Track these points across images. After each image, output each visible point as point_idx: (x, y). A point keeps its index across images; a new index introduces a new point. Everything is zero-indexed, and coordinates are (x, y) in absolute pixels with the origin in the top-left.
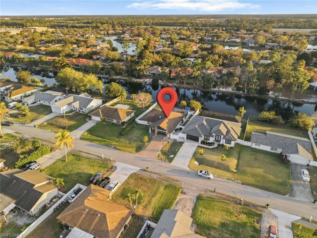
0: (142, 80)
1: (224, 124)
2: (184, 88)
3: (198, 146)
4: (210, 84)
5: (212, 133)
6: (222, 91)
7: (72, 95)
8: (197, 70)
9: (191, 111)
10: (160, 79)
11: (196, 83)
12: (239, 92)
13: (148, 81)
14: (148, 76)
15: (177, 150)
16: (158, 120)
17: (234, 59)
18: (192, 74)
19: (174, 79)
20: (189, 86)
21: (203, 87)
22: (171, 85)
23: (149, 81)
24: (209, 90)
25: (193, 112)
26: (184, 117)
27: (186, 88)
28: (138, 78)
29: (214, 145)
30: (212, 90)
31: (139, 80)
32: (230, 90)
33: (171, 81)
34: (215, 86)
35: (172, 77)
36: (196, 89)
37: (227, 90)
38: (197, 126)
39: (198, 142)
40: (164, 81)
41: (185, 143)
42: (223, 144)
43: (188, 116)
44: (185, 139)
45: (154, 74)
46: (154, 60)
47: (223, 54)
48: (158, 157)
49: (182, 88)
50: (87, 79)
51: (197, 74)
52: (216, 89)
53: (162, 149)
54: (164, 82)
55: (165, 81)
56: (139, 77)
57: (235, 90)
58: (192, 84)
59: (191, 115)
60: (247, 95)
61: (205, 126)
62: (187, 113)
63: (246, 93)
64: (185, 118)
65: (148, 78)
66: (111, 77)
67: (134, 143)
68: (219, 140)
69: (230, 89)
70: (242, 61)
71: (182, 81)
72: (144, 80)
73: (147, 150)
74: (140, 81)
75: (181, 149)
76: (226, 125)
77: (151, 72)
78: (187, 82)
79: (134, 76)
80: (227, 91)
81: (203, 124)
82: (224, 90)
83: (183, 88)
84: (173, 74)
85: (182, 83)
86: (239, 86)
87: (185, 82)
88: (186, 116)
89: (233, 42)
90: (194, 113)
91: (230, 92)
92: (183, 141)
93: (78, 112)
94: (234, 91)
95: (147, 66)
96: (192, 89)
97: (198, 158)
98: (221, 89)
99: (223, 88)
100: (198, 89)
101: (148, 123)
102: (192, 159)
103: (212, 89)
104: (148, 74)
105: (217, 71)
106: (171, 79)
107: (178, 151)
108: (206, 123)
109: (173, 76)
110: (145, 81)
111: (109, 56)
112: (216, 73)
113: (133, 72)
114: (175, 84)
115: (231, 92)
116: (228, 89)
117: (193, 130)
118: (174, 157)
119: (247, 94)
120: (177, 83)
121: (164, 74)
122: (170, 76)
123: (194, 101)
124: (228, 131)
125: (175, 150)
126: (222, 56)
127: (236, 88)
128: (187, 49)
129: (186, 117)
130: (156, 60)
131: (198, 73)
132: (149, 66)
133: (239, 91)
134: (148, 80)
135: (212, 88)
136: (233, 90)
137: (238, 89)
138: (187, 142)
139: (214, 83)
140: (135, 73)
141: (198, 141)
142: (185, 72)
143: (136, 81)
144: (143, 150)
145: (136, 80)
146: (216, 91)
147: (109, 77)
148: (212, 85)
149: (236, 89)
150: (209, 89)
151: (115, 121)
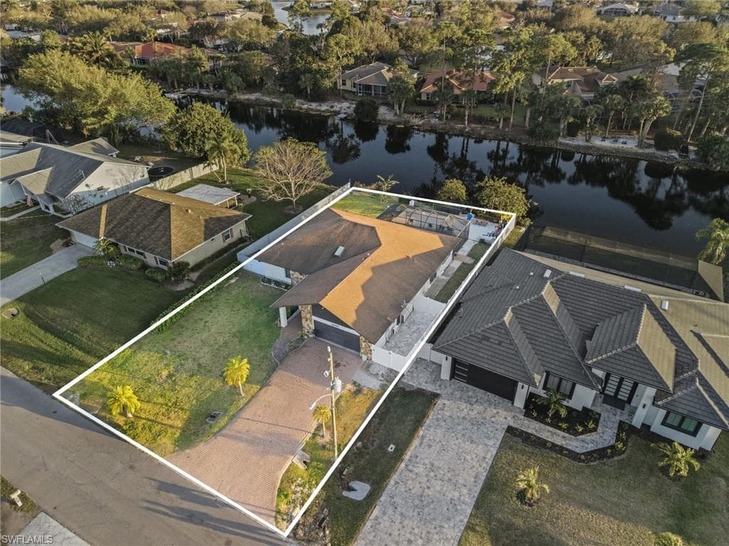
0: (324, 107)
1: (653, 309)
2: (462, 135)
3: (510, 430)
4: (558, 121)
5: (590, 368)
6: (598, 149)
7: (39, 146)
8: (514, 70)
9: (485, 225)
10: (384, 104)
11: (506, 120)
12: (664, 154)
13: (345, 107)
14: (346, 95)
15: (391, 448)
16: (326, 266)
17: (636, 45)
18: (493, 84)
19: (430, 104)
20: (482, 128)
21: (531, 133)
22: (420, 123)
23: (348, 111)
24: (551, 143)
25: (491, 228)
26: (448, 254)
27: (469, 136)
28: (313, 100)
29: (595, 430)
30: (561, 143)
31: (314, 105)
32: (629, 144)
33: (418, 109)
34: (572, 131)
35: (424, 98)
36: (504, 140)
37: (619, 145)
38: (508, 317)
39: (507, 403)
40: (396, 107)
41: (440, 402)
42: (646, 427)
43: (467, 247)
44: (445, 374)
45: (368, 87)
46: (372, 46)
47: (600, 30)
48: (280, 491)
49: (456, 135)
50: (110, 90)
51: (512, 85)
52: (579, 141)
53: (314, 435)
54: (396, 114)
55: (400, 108)
56: (319, 96)
57: (649, 146)
58: (492, 121)
59: (483, 244)
60: (699, 165)
61: (553, 320)
62: (466, 232)
63: (692, 156)
64: (454, 255)
65: (346, 99)
66: (232, 97)
67: (192, 383)
68: (623, 395)
69: (629, 141)
70: (662, 51)
71: (456, 109)
72: (332, 107)
73: (235, 438)
74: (319, 108)
75: (416, 442)
76: (669, 319)
77: (357, 81)
78: (474, 116)
79: (300, 93)
80: (617, 150)
81: (542, 305)
82: (608, 144)
83: (461, 133)
84: (429, 88)
85: (458, 117)
86: (669, 130)
87: (467, 113)
88: (458, 247)
89: (615, 13)
90: (495, 235)
91: (630, 153)
92: (430, 388)
93: (43, 209)
94: (647, 151)
95: (345, 59)
96: (490, 140)
97: (510, 527)
98: (597, 142)
99: (604, 139)
100: (511, 140)
101: (288, 275)
102: (470, 528)
103: (561, 140)
104: (349, 86)
105: (582, 79)
106: (422, 104)
107: (399, 455)
108: (557, 300)
109: (428, 94)
110: (334, 109)
111: (239, 35)
112: (578, 88)
113: (299, 79)
114: (434, 121)
115: (636, 153)
116: (621, 140)
117: (487, 339)
118: (372, 498)
119: (701, 161)
120: (440, 118)
121: (398, 83)
122: (420, 96)
123: (498, 183)
124: (685, 362)
125: (382, 447)
126: (595, 37)
127: (654, 139)
128: (481, 17)
129: (460, 253)
130: (377, 47)
131: (518, 81)
132: (352, 61)
133: (665, 149)
134: (345, 104)
135: (564, 137)
136: (640, 145)
137: (663, 142)
138: (451, 397)
139: (571, 120)
140: (305, 81)
141: (510, 396)
142: (468, 78)
143: (307, 110)
144: (215, 434)
145: (305, 106)
146: (578, 147)
147: (225, 95)
148: (562, 126)
149: (652, 142)
150: (552, 138)
151: (150, 259)
